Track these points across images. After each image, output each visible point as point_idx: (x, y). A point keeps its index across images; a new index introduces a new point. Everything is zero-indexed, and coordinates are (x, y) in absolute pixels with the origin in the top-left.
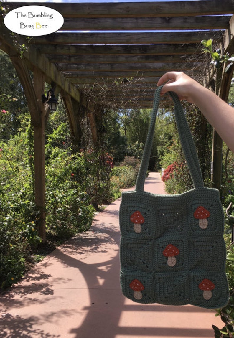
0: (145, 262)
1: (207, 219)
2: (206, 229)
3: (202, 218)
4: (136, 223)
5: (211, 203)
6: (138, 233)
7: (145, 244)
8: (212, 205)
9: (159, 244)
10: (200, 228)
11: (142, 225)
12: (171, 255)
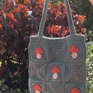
0: (42, 75)
1: (77, 53)
2: (76, 59)
3: (74, 52)
4: (38, 53)
5: (80, 44)
6: (39, 59)
7: (42, 65)
8: (80, 45)
9: (50, 66)
10: (72, 58)
11: (41, 55)
12: (55, 72)
